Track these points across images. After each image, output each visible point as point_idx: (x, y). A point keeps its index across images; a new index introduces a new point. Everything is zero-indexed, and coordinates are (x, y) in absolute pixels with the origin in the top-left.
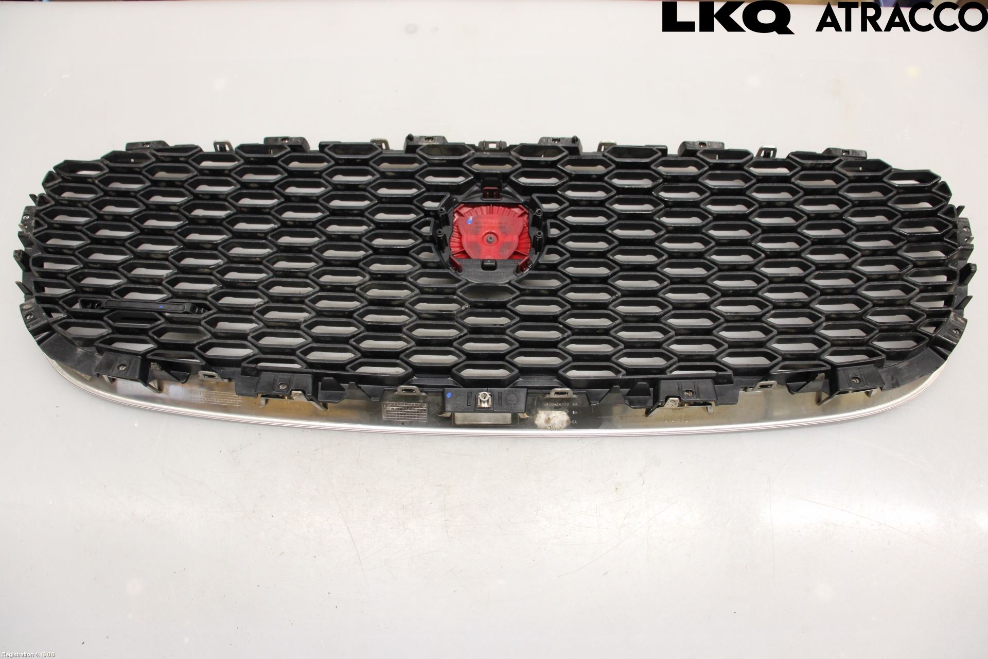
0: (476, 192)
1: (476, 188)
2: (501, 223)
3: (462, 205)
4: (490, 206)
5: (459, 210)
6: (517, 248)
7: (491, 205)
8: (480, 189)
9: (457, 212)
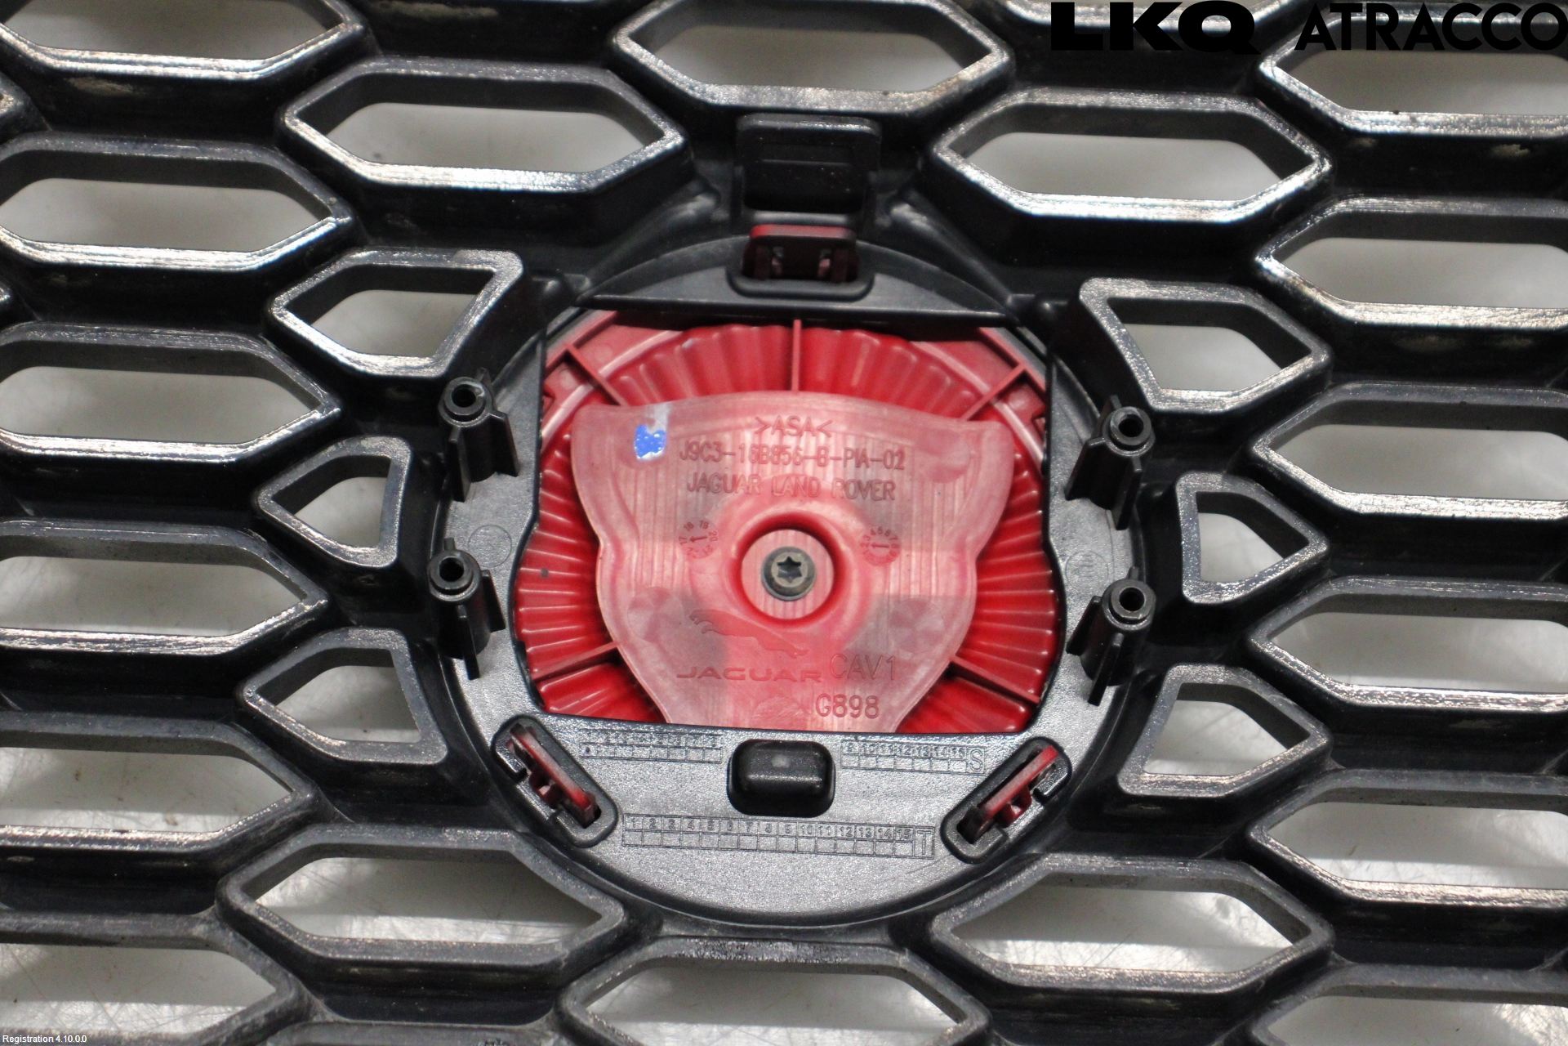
0: (702, 228)
1: (695, 206)
2: (861, 459)
3: (600, 316)
4: (789, 325)
5: (576, 353)
6: (967, 645)
7: (797, 324)
8: (722, 215)
9: (568, 360)
